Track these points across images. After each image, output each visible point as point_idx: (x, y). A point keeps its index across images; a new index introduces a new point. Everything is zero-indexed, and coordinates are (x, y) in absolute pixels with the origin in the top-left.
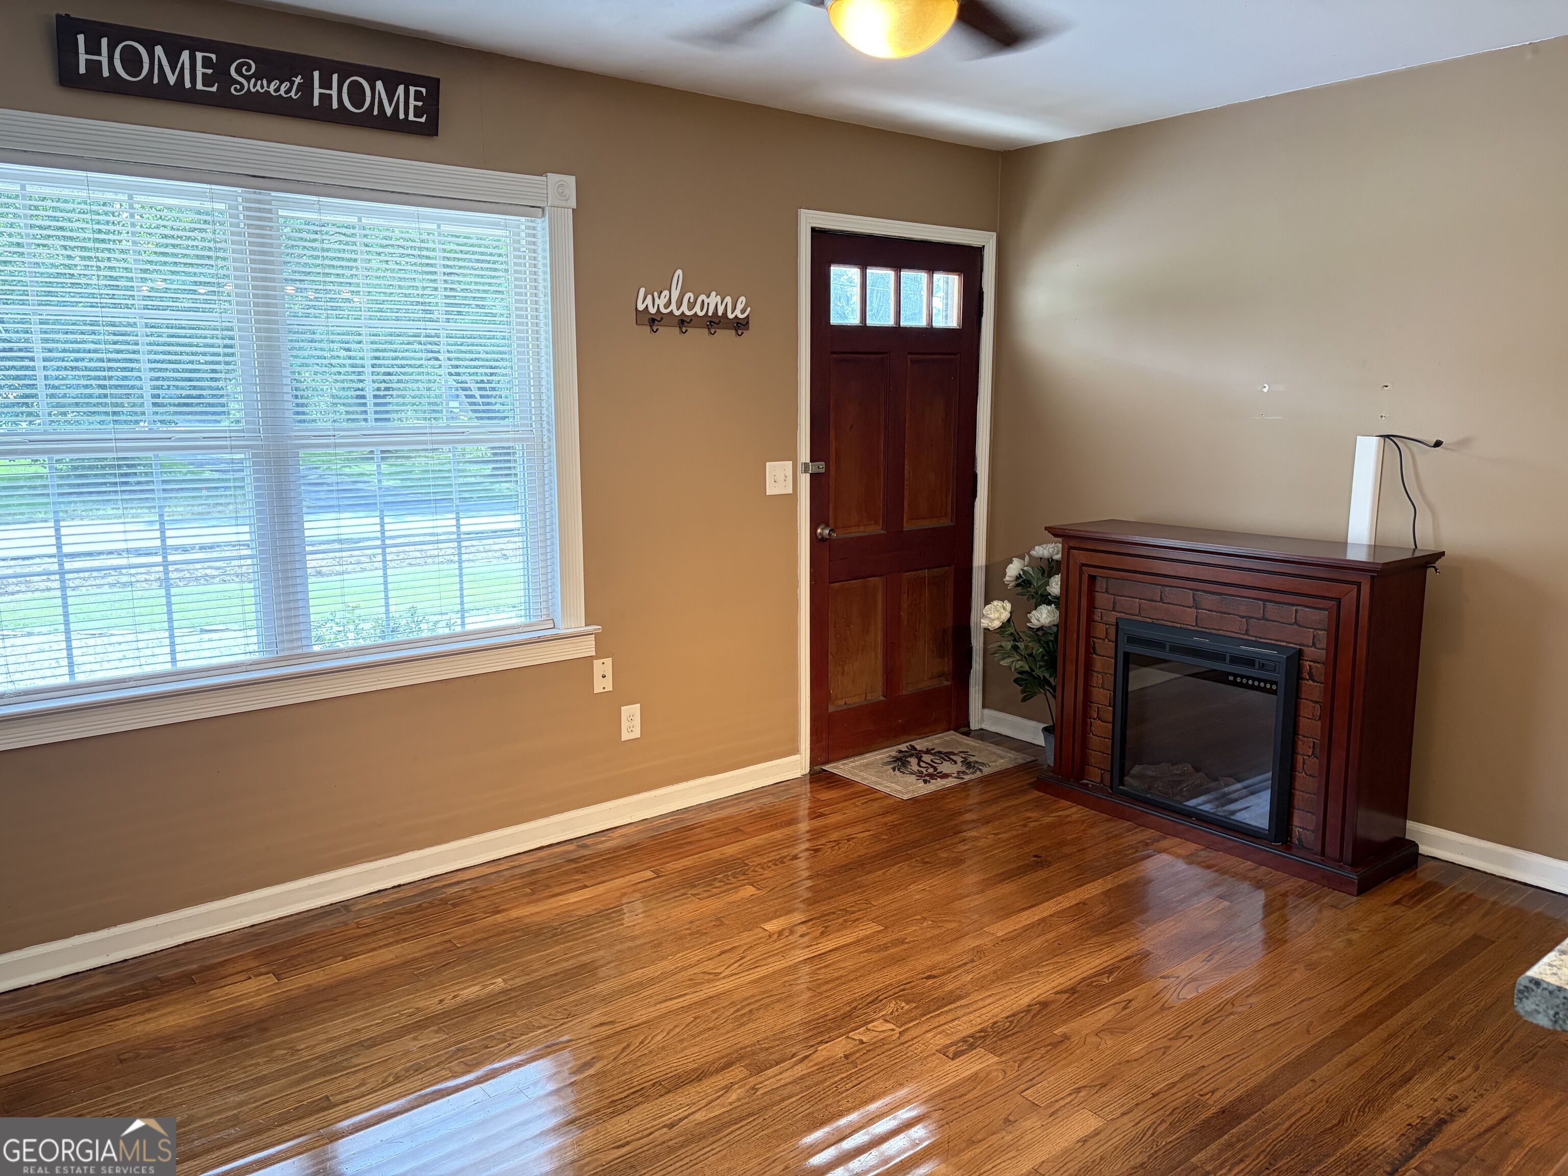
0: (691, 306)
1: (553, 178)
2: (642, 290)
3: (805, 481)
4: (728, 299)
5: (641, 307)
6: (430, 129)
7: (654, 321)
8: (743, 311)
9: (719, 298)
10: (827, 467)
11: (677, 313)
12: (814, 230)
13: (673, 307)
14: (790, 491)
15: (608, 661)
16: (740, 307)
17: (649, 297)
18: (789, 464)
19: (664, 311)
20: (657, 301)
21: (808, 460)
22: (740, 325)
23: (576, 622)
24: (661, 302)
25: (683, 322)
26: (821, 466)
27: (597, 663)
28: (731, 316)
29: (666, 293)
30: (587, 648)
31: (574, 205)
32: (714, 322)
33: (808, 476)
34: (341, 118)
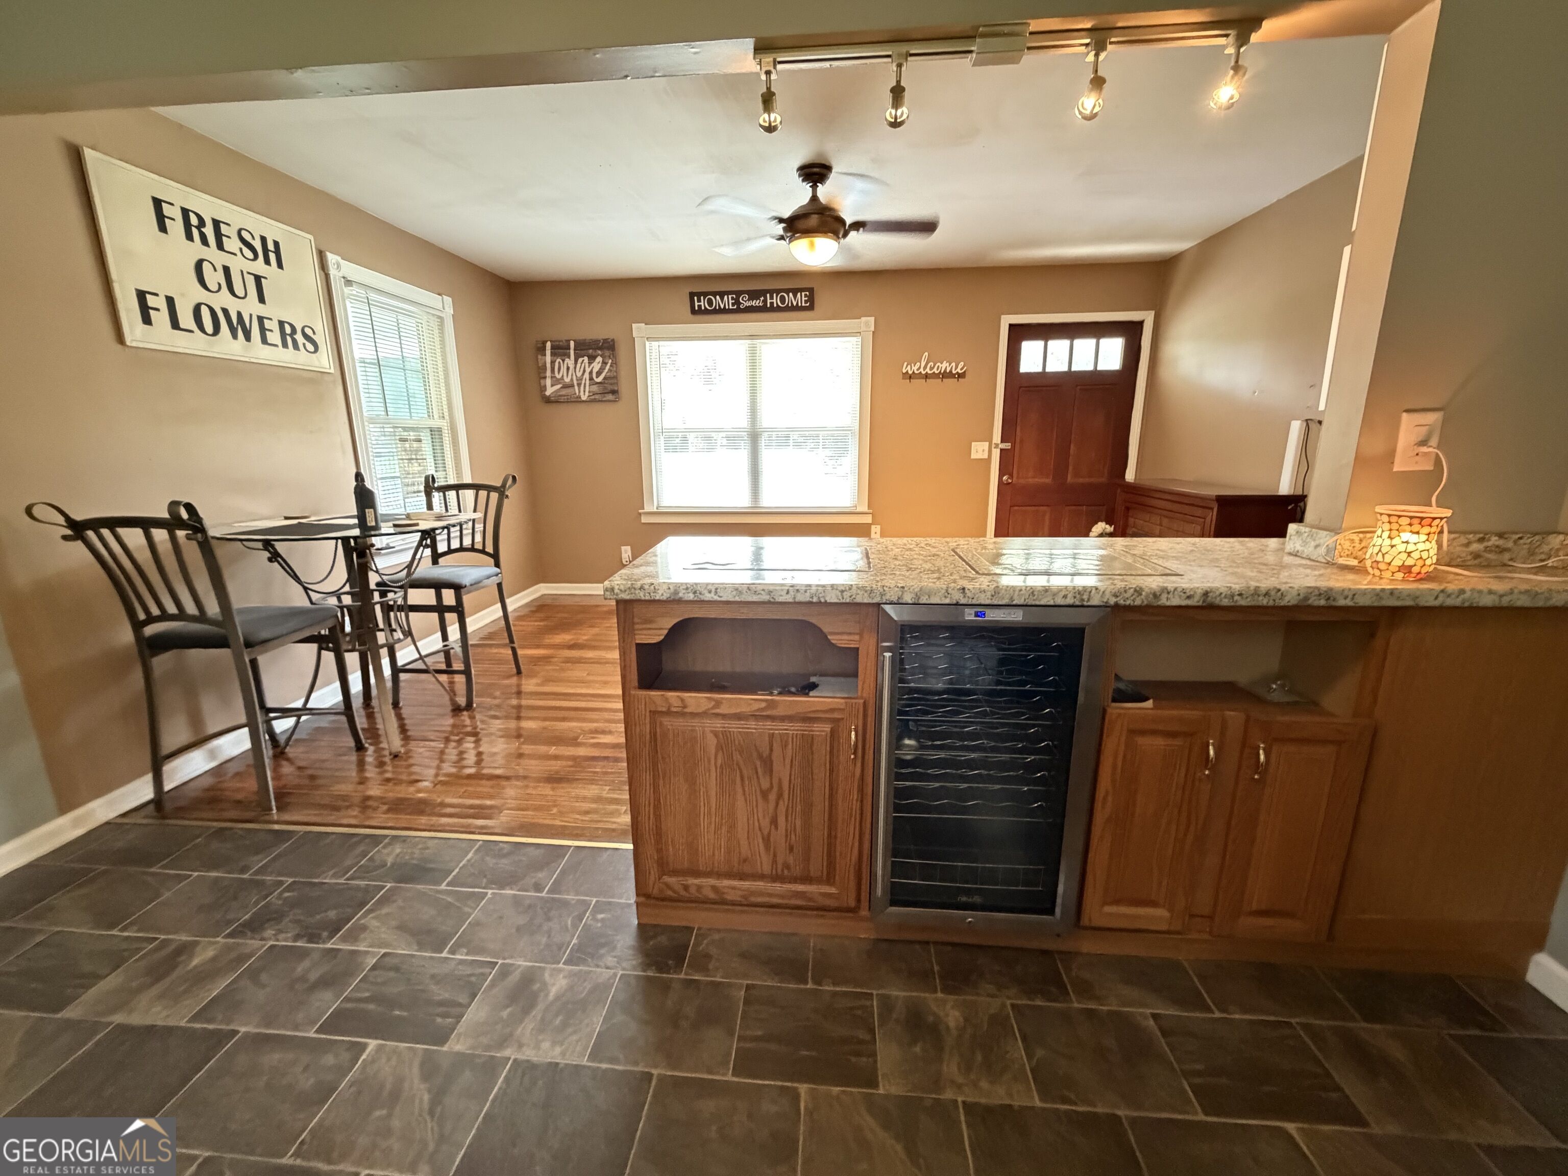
0: (931, 369)
1: (863, 319)
2: (906, 364)
3: (996, 454)
4: (953, 364)
5: (904, 371)
6: (811, 308)
7: (910, 377)
8: (961, 369)
9: (948, 364)
10: (1013, 446)
11: (923, 373)
12: (1011, 325)
13: (922, 370)
14: (986, 456)
15: (879, 527)
16: (960, 367)
17: (909, 366)
18: (987, 443)
19: (916, 372)
20: (913, 368)
21: (999, 441)
22: (961, 376)
23: (865, 508)
24: (917, 367)
25: (926, 376)
26: (1007, 446)
27: (873, 527)
28: (954, 372)
29: (918, 364)
30: (868, 519)
31: (872, 329)
32: (946, 375)
33: (999, 451)
34: (779, 309)
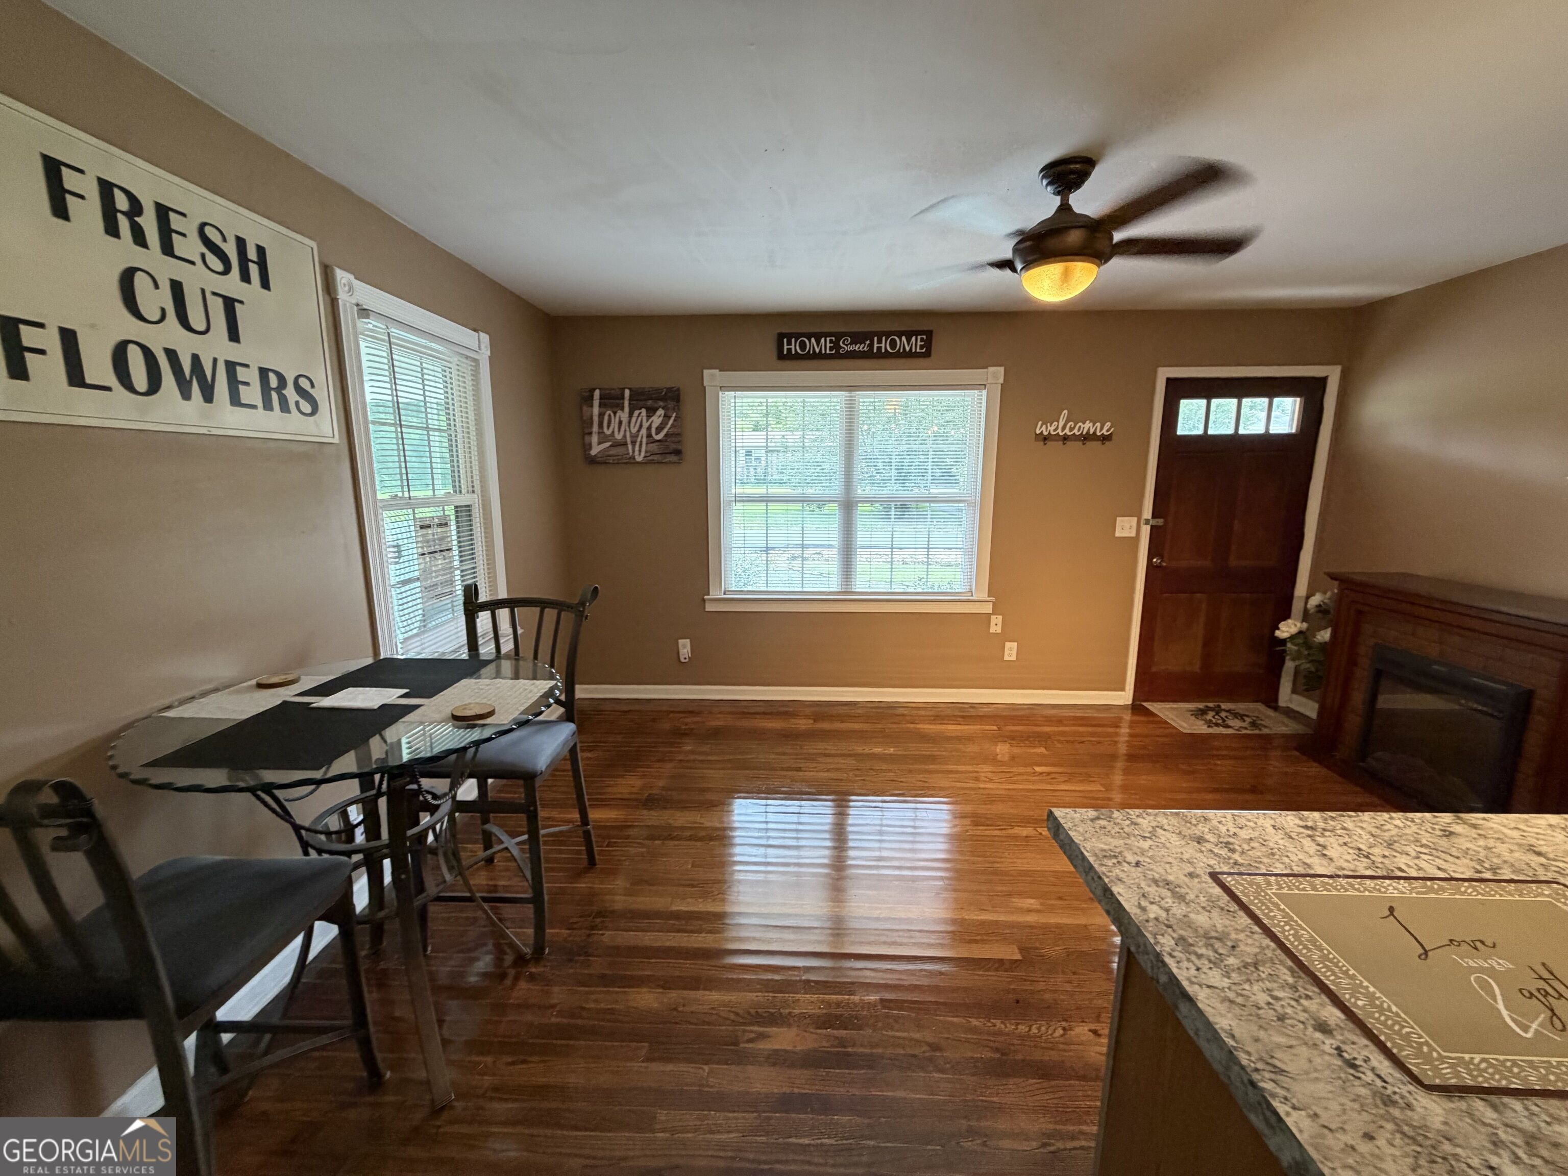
0: (1071, 429)
1: (991, 369)
2: (1040, 423)
3: (1146, 531)
4: (1098, 425)
5: (1038, 432)
6: (928, 354)
7: (1045, 439)
8: (1108, 431)
9: (1091, 424)
10: (1166, 523)
11: (1061, 434)
12: (1168, 380)
13: (1059, 431)
14: (1133, 534)
15: (1000, 617)
16: (1106, 428)
17: (1044, 426)
18: (1135, 519)
19: (1053, 433)
20: (1049, 428)
21: (1150, 517)
22: (1105, 439)
23: (984, 595)
24: (1053, 428)
25: (1065, 438)
26: (1160, 522)
27: (993, 617)
28: (1099, 434)
29: (1056, 423)
30: (988, 608)
31: (1001, 380)
32: (1087, 438)
33: (1149, 527)
34: (887, 355)
